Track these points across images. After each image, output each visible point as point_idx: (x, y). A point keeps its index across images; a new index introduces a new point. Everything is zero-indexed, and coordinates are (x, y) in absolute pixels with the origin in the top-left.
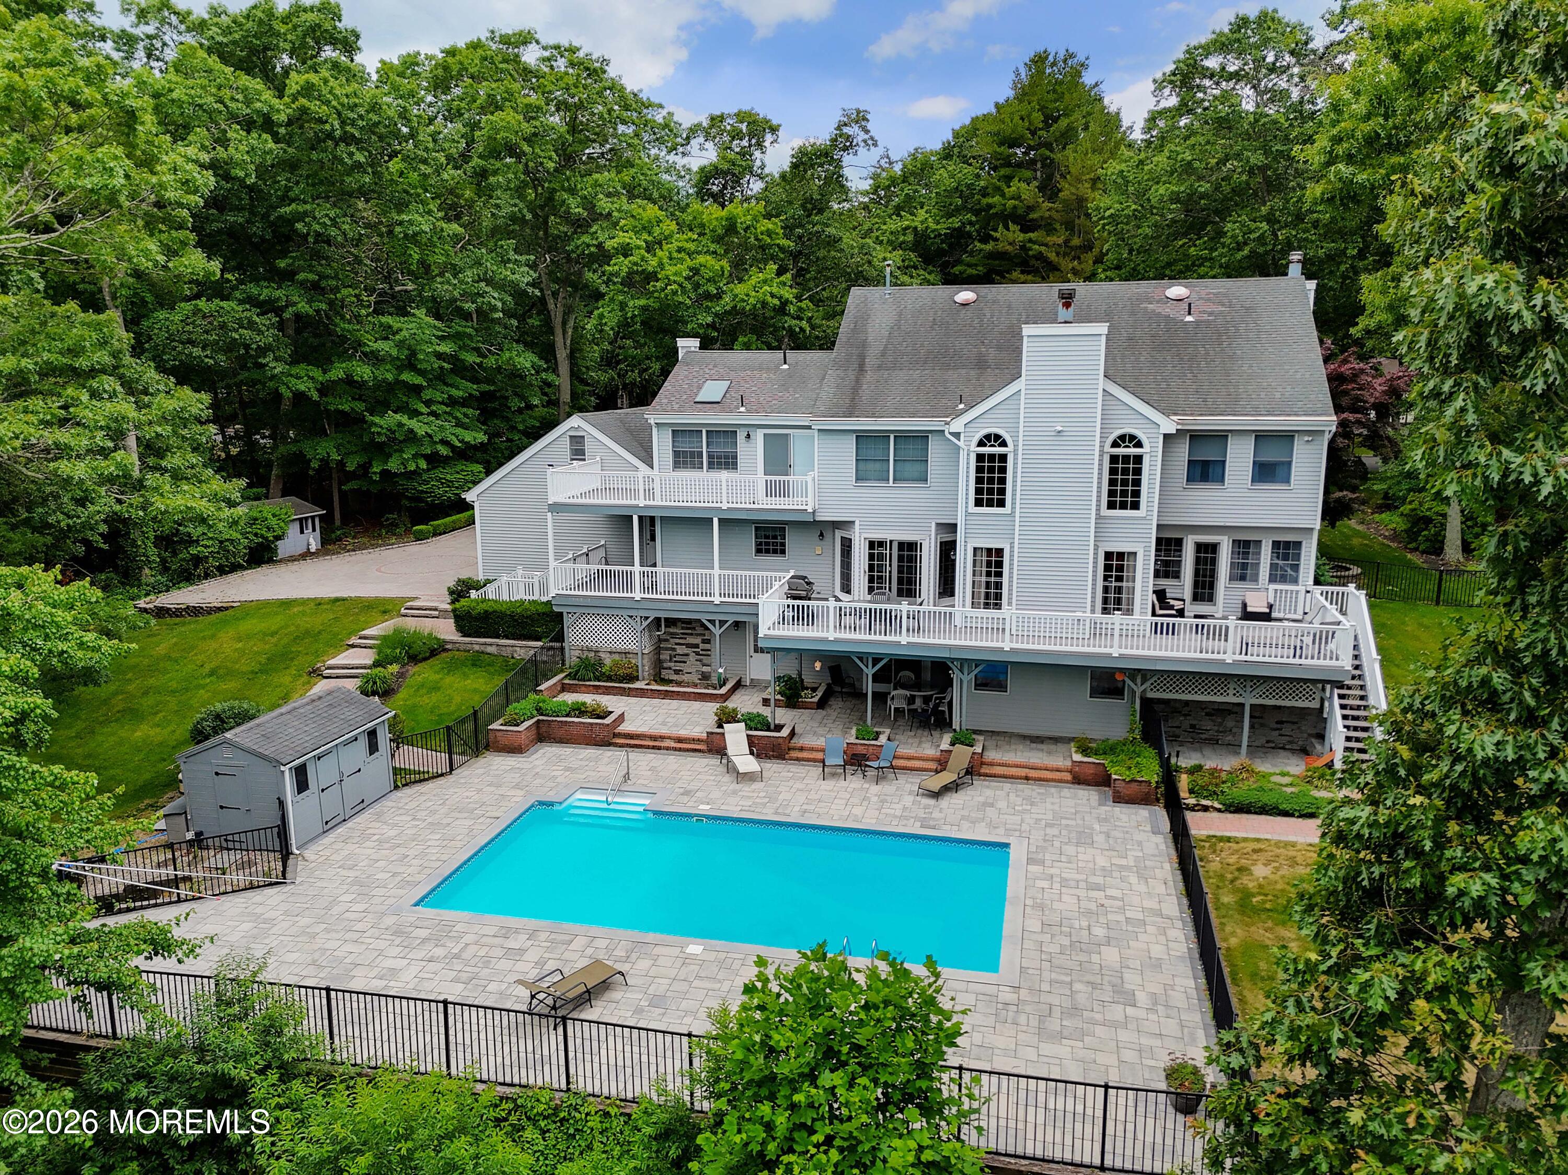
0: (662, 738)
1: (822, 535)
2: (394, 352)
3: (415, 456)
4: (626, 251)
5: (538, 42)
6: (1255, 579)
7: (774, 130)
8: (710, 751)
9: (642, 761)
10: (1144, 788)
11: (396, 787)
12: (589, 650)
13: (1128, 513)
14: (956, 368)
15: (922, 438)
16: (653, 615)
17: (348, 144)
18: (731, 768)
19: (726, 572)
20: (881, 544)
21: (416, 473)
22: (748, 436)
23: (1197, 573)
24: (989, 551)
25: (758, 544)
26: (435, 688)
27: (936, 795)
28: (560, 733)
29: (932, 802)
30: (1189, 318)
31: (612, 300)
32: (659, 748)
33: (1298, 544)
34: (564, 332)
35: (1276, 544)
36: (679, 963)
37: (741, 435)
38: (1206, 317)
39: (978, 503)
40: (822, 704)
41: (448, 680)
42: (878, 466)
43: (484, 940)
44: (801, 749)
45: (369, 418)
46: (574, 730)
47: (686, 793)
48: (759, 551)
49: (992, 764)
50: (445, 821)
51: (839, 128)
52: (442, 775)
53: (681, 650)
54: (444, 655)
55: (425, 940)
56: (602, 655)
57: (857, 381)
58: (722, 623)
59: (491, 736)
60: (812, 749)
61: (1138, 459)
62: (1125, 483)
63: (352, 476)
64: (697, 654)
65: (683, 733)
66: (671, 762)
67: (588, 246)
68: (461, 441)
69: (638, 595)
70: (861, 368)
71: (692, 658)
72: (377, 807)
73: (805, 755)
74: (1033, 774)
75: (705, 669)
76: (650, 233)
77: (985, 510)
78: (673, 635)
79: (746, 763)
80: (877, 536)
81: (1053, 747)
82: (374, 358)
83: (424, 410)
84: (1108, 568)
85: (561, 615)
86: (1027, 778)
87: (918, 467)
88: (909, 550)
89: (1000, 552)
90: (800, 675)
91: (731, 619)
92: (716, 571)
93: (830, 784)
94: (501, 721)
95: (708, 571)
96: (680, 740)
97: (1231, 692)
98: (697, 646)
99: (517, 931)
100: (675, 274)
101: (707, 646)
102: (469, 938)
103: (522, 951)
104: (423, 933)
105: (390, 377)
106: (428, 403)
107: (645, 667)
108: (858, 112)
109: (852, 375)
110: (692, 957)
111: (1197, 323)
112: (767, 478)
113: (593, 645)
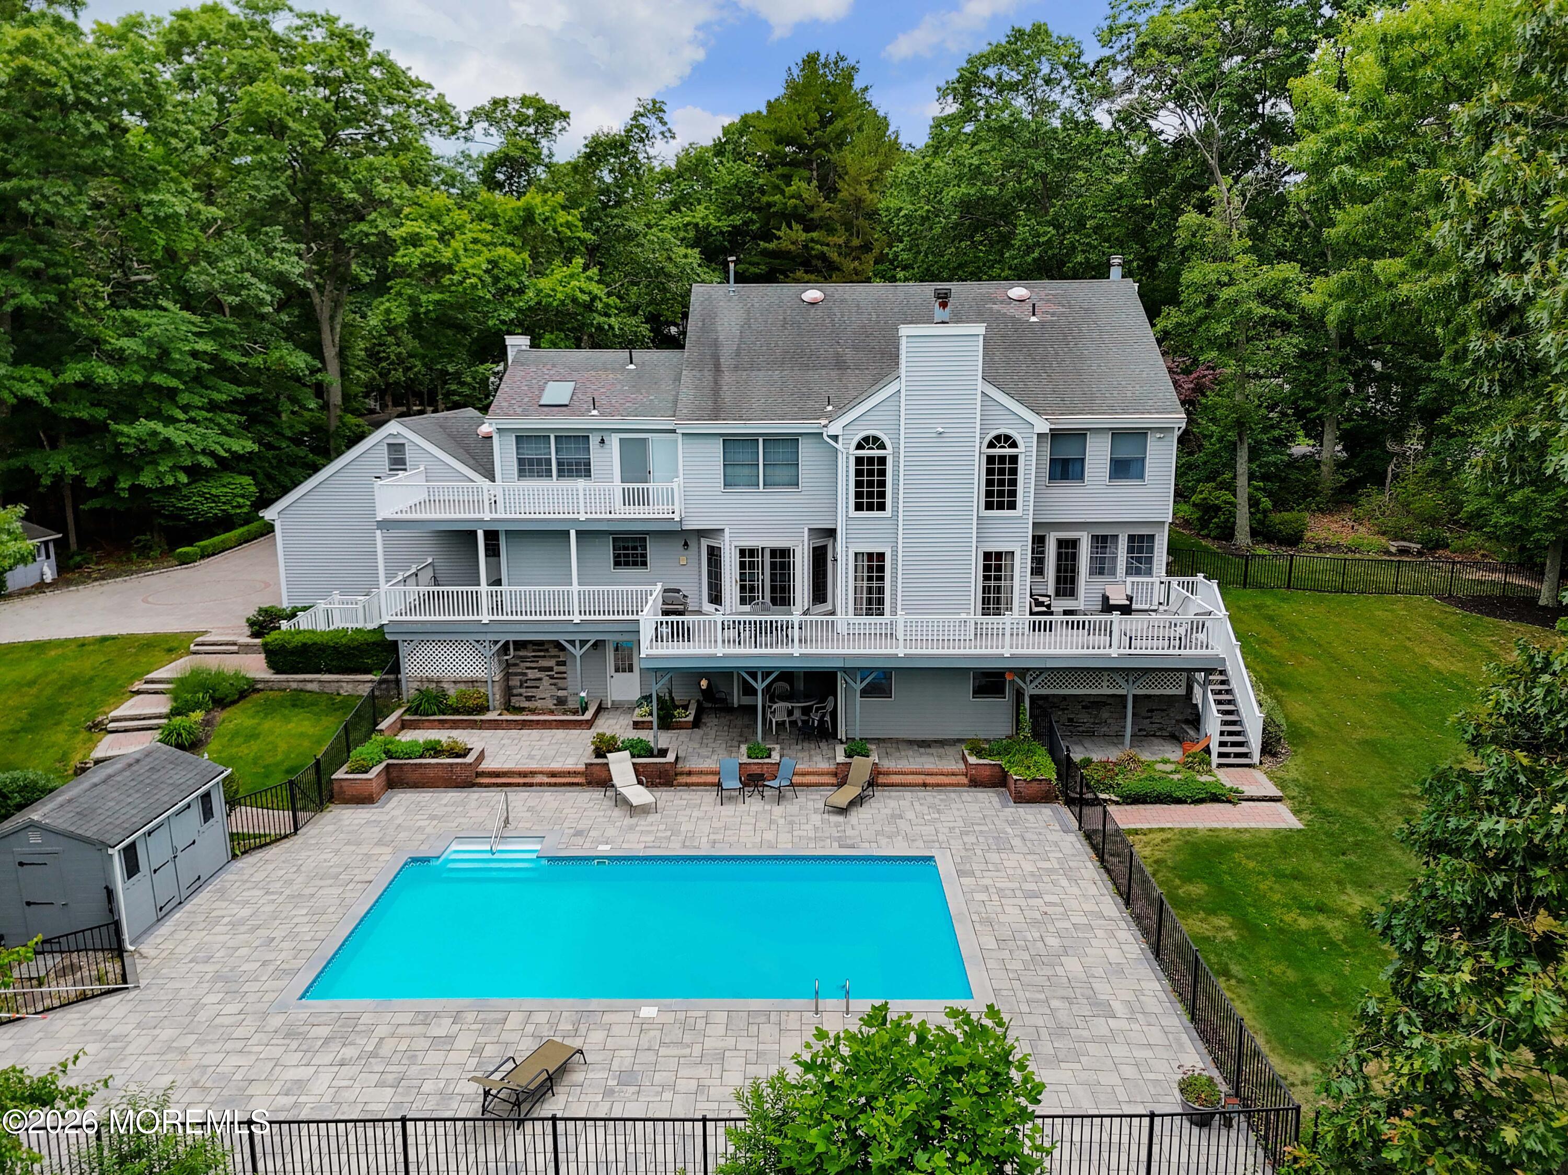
0: (533, 773)
1: (686, 544)
2: (143, 351)
3: (173, 469)
4: (414, 240)
5: (291, 10)
6: (1113, 572)
7: (565, 116)
8: (589, 784)
9: (518, 801)
10: (1044, 786)
11: (234, 856)
12: (430, 681)
13: (1006, 513)
14: (815, 368)
15: (792, 441)
16: (503, 639)
17: (82, 112)
18: (621, 801)
19: (587, 588)
20: (752, 552)
21: (175, 488)
22: (602, 441)
23: (1058, 570)
24: (870, 555)
25: (617, 556)
26: (253, 736)
27: (842, 811)
28: (414, 776)
29: (840, 819)
30: (1033, 319)
31: (399, 294)
32: (531, 785)
33: (1151, 538)
34: (332, 329)
35: (1131, 538)
36: (636, 1030)
37: (594, 441)
38: (1049, 317)
39: (859, 507)
40: (696, 724)
41: (267, 725)
42: (746, 471)
43: (401, 1030)
44: (689, 773)
45: (113, 426)
46: (431, 773)
47: (578, 833)
48: (617, 564)
49: (887, 773)
50: (307, 891)
51: (635, 118)
52: (286, 836)
53: (532, 674)
54: (255, 696)
55: (327, 1040)
56: (445, 686)
57: (716, 382)
58: (583, 643)
59: (336, 787)
60: (701, 773)
61: (1014, 459)
62: (1001, 483)
63: (93, 493)
64: (552, 677)
65: (556, 766)
66: (550, 799)
67: (367, 235)
68: (228, 451)
69: (485, 618)
70: (717, 368)
71: (546, 682)
72: (217, 882)
73: (694, 779)
74: (930, 780)
75: (561, 693)
76: (439, 223)
77: (865, 514)
78: (523, 659)
79: (639, 795)
80: (748, 543)
81: (941, 750)
82: (118, 359)
83: (182, 416)
84: (987, 568)
85: (396, 642)
86: (925, 785)
87: (789, 471)
88: (781, 558)
89: (881, 556)
90: (670, 693)
91: (593, 639)
92: (575, 588)
93: (729, 810)
94: (345, 768)
95: (566, 588)
96: (553, 774)
97: (1105, 684)
98: (551, 669)
99: (437, 1015)
100: (473, 267)
101: (562, 668)
102: (381, 1031)
103: (450, 1039)
104: (324, 1031)
105: (139, 379)
106: (185, 408)
107: (495, 696)
108: (654, 102)
109: (708, 375)
110: (649, 1021)
111: (1042, 324)
112: (626, 485)
113: (434, 675)
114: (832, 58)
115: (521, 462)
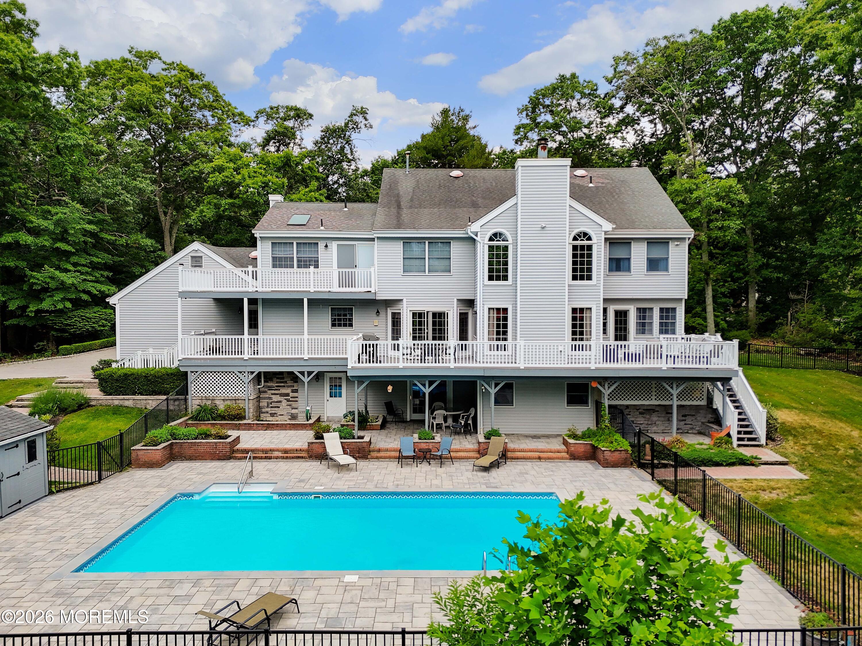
0: (272, 450)
1: (378, 312)
2: (52, 227)
3: (63, 300)
4: (219, 171)
5: (160, 59)
6: (651, 332)
7: (311, 115)
8: (310, 457)
9: (260, 466)
10: (623, 455)
11: (51, 493)
12: (207, 399)
13: (585, 282)
14: (459, 207)
15: (447, 242)
16: (257, 370)
17: (26, 82)
18: (333, 463)
19: (313, 337)
20: (420, 315)
21: (63, 311)
22: (326, 246)
23: (616, 329)
24: (498, 310)
25: (333, 320)
26: (83, 429)
27: (486, 469)
28: (189, 452)
29: (485, 474)
30: (591, 185)
31: (209, 203)
32: (270, 458)
33: (674, 309)
34: (171, 236)
35: (661, 310)
36: (341, 590)
37: (321, 245)
38: (600, 185)
39: (491, 278)
40: (383, 426)
41: (94, 423)
42: (417, 262)
43: (149, 592)
44: (379, 450)
45: (28, 272)
46: (201, 449)
47: (300, 481)
48: (333, 325)
49: (514, 451)
50: (98, 512)
51: (350, 117)
52: (92, 484)
53: (275, 398)
54: (89, 409)
55: (87, 598)
56: (217, 402)
57: (398, 213)
58: (310, 373)
59: (134, 455)
60: (387, 450)
61: (590, 248)
62: (582, 263)
63: (12, 314)
64: (288, 401)
65: (288, 447)
66: (283, 466)
67: (193, 172)
68: (100, 291)
69: (246, 356)
70: (399, 207)
71: (284, 403)
72: (33, 507)
73: (382, 454)
74: (542, 455)
75: (294, 411)
76: (235, 163)
77: (494, 282)
78: (270, 388)
79: (343, 459)
80: (419, 308)
81: (548, 440)
82: (35, 232)
83: (71, 268)
84: (574, 319)
85: (186, 373)
86: (540, 458)
87: (445, 262)
88: (439, 318)
89: (505, 310)
90: (366, 408)
91: (316, 370)
92: (306, 336)
93: (407, 470)
94: (142, 444)
95: (299, 337)
96: (286, 451)
97: (654, 397)
98: (288, 395)
99: (180, 581)
100: (253, 184)
101: (295, 394)
102: (132, 592)
103: (189, 597)
104: (87, 592)
105: (47, 244)
106: (75, 265)
107: (250, 411)
108: (362, 109)
109: (394, 210)
110: (353, 585)
111: (597, 188)
112: (341, 270)
113: (211, 395)
114: (457, 111)
115: (274, 259)
